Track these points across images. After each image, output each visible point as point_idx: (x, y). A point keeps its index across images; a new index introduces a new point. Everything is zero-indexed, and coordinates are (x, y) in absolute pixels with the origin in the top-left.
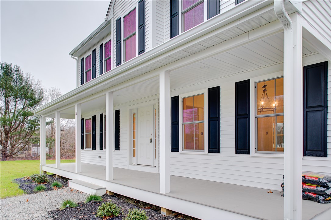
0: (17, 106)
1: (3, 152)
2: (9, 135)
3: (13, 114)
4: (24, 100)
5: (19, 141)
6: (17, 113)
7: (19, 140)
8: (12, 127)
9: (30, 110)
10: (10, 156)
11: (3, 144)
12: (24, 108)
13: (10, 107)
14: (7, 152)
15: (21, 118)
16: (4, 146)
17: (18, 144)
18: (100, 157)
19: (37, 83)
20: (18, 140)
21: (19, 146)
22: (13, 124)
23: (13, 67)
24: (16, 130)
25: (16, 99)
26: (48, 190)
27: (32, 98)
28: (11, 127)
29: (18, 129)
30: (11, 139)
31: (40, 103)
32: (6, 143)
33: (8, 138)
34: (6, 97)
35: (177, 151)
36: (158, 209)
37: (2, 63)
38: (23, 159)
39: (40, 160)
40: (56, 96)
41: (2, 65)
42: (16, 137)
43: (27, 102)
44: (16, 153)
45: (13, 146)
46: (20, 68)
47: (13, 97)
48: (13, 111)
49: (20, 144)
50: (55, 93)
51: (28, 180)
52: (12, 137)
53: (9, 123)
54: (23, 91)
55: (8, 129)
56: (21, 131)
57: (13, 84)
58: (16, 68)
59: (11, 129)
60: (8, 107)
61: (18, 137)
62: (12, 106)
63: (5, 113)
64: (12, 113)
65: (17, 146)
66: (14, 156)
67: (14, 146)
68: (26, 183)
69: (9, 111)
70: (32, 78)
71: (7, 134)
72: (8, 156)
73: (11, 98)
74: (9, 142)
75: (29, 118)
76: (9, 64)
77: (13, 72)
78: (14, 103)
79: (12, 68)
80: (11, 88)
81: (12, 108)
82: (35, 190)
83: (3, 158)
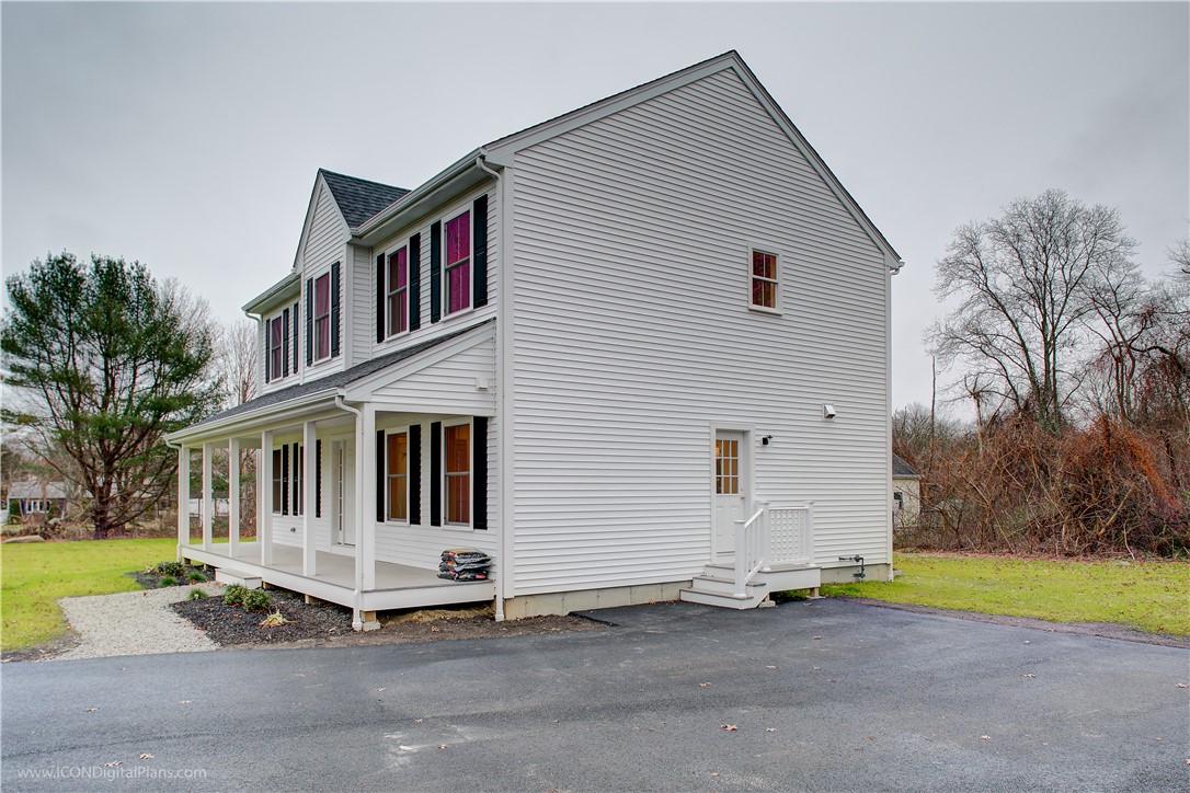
0: (137, 380)
1: (97, 513)
2: (116, 464)
3: (126, 404)
4: (157, 363)
5: (142, 482)
6: (136, 403)
7: (143, 479)
8: (125, 441)
9: (174, 391)
10: (117, 526)
11: (97, 492)
12: (156, 385)
13: (118, 385)
14: (109, 514)
15: (148, 416)
16: (101, 498)
17: (140, 489)
18: (293, 530)
19: (197, 309)
20: (139, 480)
21: (145, 495)
22: (125, 433)
23: (126, 268)
24: (133, 452)
25: (135, 360)
26: (180, 584)
27: (179, 359)
28: (120, 443)
29: (139, 446)
30: (120, 475)
31: (202, 371)
32: (106, 487)
33: (111, 473)
34: (107, 356)
35: (383, 521)
36: (300, 596)
37: (97, 257)
38: (153, 534)
39: (202, 537)
40: (249, 346)
41: (97, 263)
42: (135, 471)
43: (167, 368)
44: (133, 518)
45: (125, 496)
46: (147, 270)
47: (126, 356)
48: (125, 396)
49: (145, 492)
50: (248, 339)
51: (152, 573)
52: (122, 469)
53: (114, 430)
54: (157, 337)
55: (112, 448)
56: (147, 453)
57: (126, 316)
58: (135, 269)
59: (121, 448)
60: (113, 383)
61: (139, 469)
62: (123, 379)
63: (105, 404)
64: (124, 401)
65: (136, 494)
66: (128, 526)
67: (129, 495)
68: (148, 577)
69: (117, 395)
70: (182, 293)
71: (109, 463)
72: (111, 526)
73: (121, 359)
74: (114, 486)
75: (171, 415)
76: (116, 259)
77: (128, 282)
78: (129, 374)
79: (126, 271)
80: (122, 330)
81: (124, 385)
82: (159, 584)
83: (97, 530)
